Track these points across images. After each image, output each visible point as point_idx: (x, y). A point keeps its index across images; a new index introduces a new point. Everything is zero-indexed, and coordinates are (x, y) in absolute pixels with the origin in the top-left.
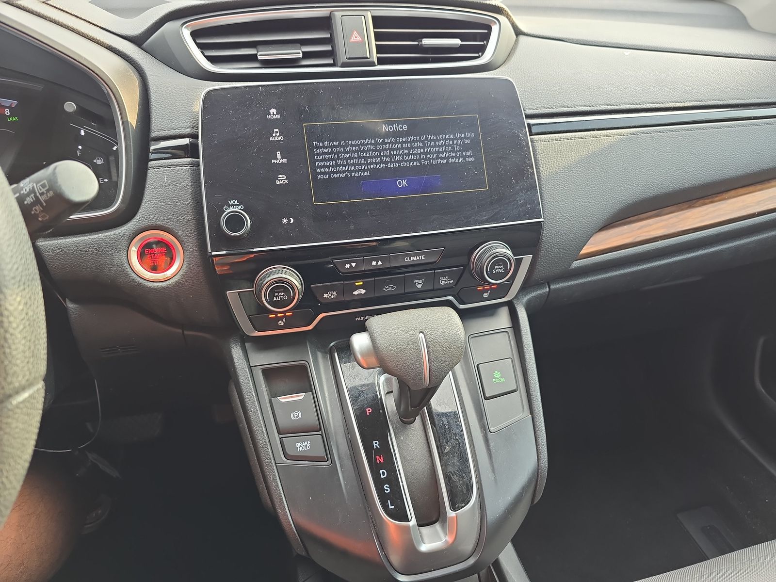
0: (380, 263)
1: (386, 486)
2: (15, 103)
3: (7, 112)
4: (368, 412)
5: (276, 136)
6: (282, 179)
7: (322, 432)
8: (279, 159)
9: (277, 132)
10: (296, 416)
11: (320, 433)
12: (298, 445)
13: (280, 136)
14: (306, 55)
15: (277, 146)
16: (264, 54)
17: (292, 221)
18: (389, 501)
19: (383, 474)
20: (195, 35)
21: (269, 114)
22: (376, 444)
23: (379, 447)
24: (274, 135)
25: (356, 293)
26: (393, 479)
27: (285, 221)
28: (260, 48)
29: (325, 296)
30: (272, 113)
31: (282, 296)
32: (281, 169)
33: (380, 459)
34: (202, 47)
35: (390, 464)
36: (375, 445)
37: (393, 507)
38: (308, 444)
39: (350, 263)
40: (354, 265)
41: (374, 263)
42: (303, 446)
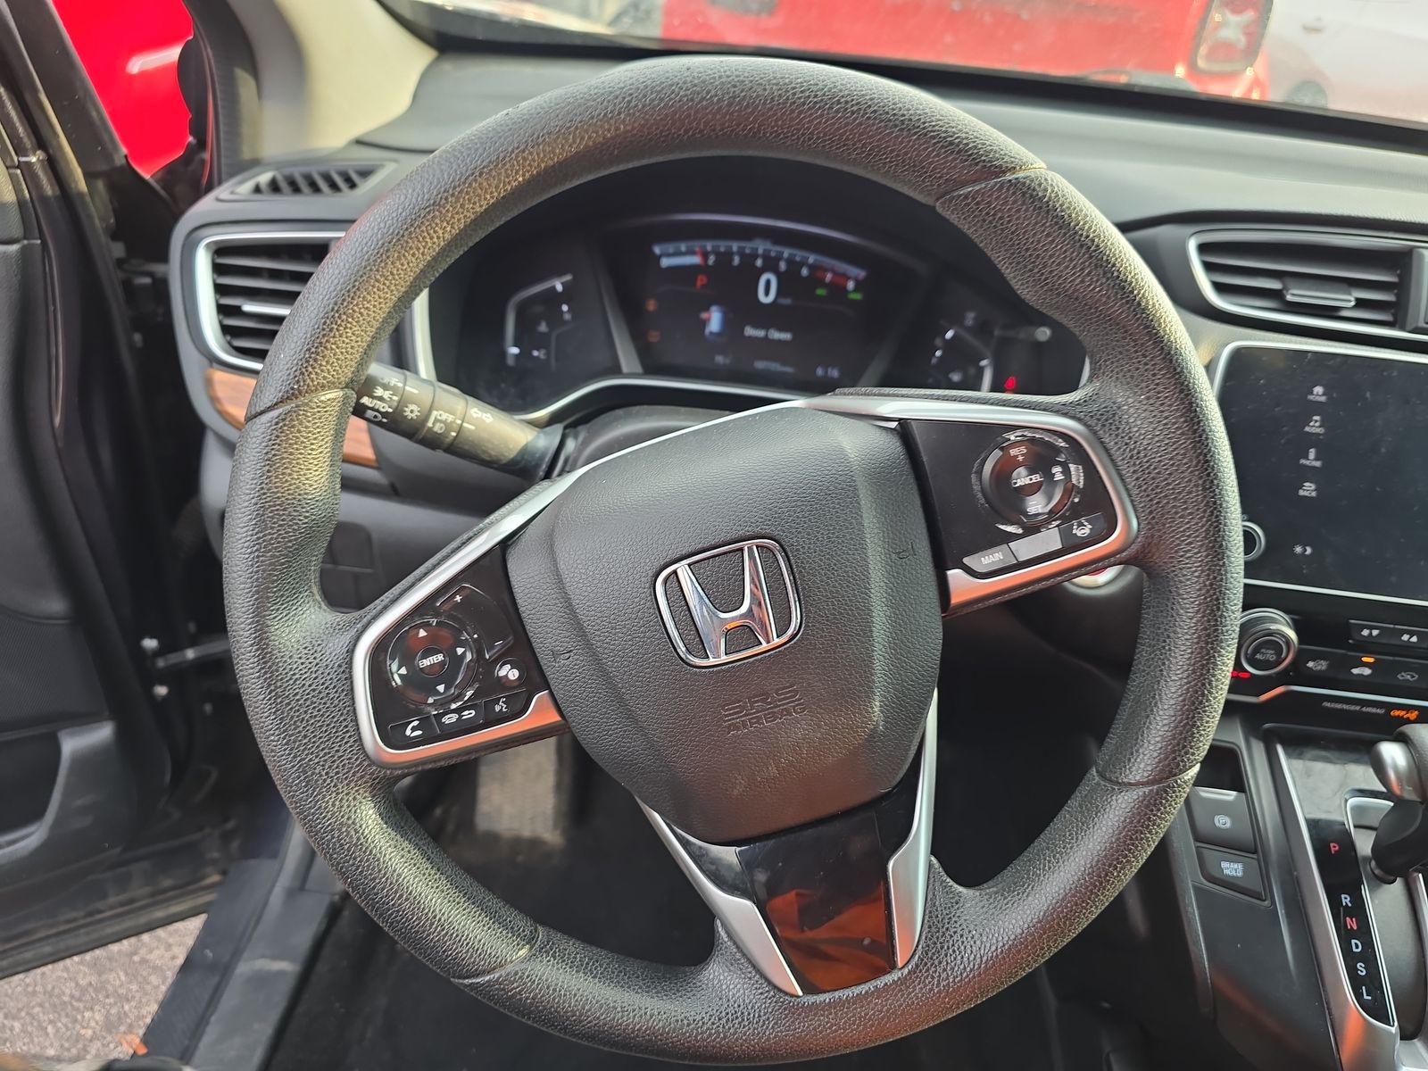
0: (1414, 639)
1: (1360, 965)
2: (862, 274)
3: (851, 285)
4: (1333, 849)
5: (1315, 426)
6: (1308, 489)
7: (1258, 856)
8: (1312, 459)
9: (1316, 421)
10: (1223, 822)
11: (1255, 856)
12: (1224, 865)
13: (1320, 427)
14: (1361, 304)
15: (1312, 440)
16: (1295, 294)
17: (1309, 551)
18: (1364, 988)
19: (1357, 946)
20: (1203, 248)
21: (1312, 393)
22: (1346, 900)
23: (1350, 905)
24: (1311, 424)
25: (1355, 671)
26: (1369, 956)
27: (1298, 549)
28: (1289, 281)
29: (1310, 664)
30: (1315, 393)
31: (1270, 655)
32: (1309, 474)
33: (1352, 924)
34: (1209, 267)
35: (1365, 932)
36: (1344, 901)
37: (1370, 998)
38: (1239, 867)
39: (1371, 628)
40: (1375, 632)
41: (1405, 637)
42: (1232, 869)
